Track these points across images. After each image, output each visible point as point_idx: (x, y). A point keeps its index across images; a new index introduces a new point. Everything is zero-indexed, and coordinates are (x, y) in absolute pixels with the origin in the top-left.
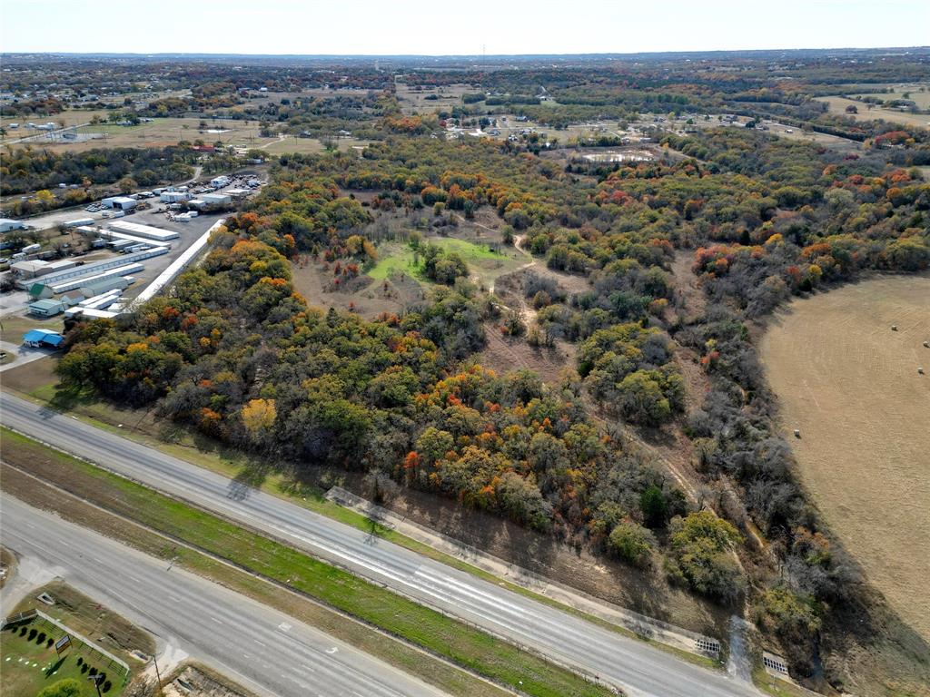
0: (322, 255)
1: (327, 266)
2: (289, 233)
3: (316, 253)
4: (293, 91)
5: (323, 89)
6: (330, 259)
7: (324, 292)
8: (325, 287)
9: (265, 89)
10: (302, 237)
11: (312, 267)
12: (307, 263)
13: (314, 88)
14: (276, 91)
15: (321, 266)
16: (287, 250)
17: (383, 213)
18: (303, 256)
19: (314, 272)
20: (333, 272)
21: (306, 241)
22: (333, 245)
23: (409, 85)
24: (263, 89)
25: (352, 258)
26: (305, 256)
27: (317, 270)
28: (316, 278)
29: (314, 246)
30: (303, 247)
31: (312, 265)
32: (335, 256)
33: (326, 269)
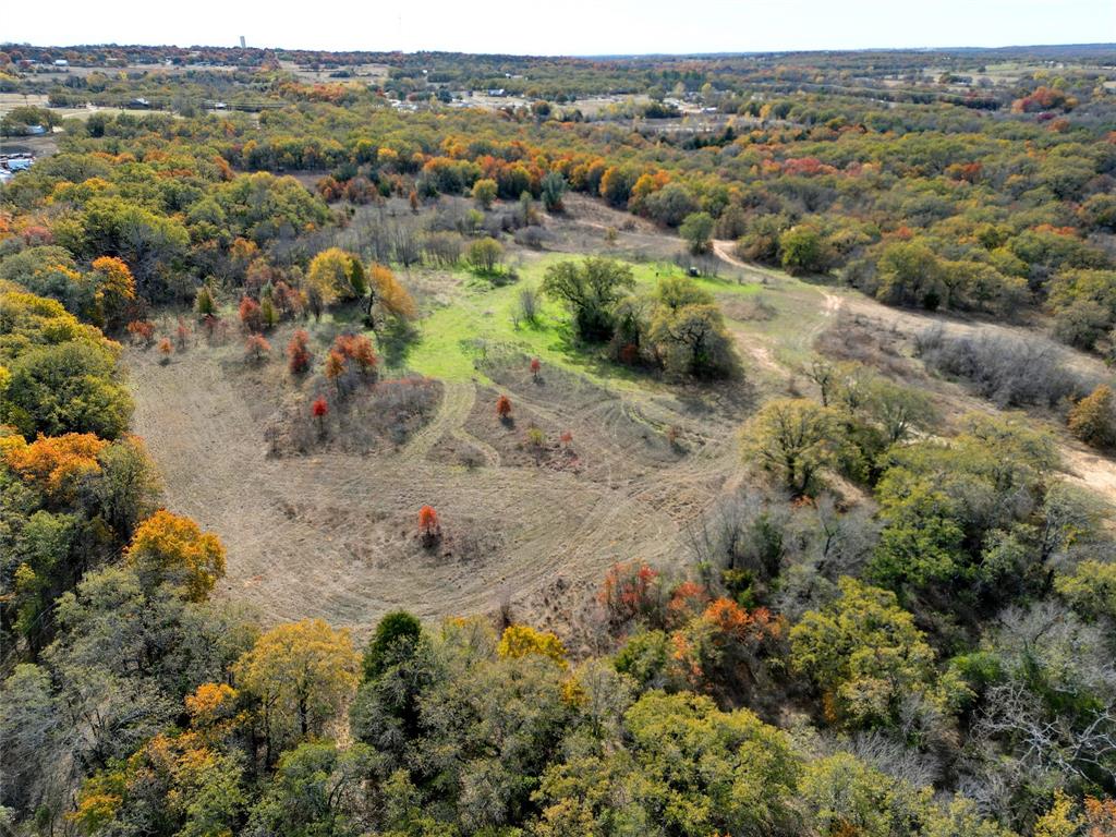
0: (230, 313)
1: (258, 349)
2: (112, 254)
3: (208, 308)
4: (112, 65)
5: (163, 64)
6: (259, 325)
7: (275, 453)
8: (272, 434)
9: (64, 62)
10: (154, 266)
11: (203, 358)
12: (182, 344)
13: (147, 63)
14: (84, 66)
15: (236, 350)
16: (110, 308)
17: (357, 210)
18: (168, 324)
19: (216, 372)
20: (285, 370)
21: (170, 277)
22: (258, 283)
23: (299, 63)
24: (58, 62)
25: (326, 318)
26: (173, 321)
27: (225, 364)
28: (227, 394)
29: (200, 290)
30: (162, 296)
31: (203, 346)
32: (276, 313)
33: (257, 361)
